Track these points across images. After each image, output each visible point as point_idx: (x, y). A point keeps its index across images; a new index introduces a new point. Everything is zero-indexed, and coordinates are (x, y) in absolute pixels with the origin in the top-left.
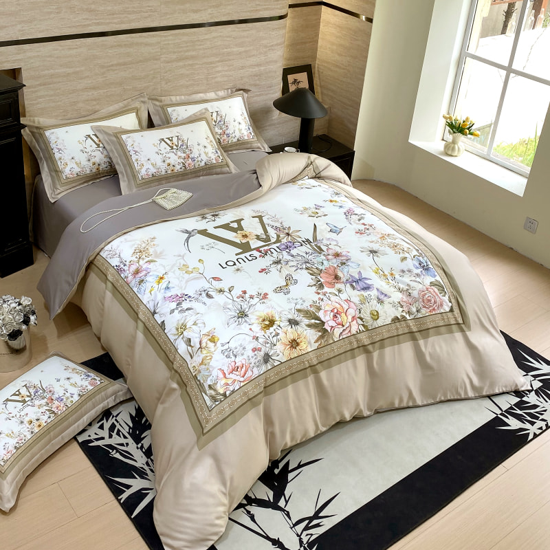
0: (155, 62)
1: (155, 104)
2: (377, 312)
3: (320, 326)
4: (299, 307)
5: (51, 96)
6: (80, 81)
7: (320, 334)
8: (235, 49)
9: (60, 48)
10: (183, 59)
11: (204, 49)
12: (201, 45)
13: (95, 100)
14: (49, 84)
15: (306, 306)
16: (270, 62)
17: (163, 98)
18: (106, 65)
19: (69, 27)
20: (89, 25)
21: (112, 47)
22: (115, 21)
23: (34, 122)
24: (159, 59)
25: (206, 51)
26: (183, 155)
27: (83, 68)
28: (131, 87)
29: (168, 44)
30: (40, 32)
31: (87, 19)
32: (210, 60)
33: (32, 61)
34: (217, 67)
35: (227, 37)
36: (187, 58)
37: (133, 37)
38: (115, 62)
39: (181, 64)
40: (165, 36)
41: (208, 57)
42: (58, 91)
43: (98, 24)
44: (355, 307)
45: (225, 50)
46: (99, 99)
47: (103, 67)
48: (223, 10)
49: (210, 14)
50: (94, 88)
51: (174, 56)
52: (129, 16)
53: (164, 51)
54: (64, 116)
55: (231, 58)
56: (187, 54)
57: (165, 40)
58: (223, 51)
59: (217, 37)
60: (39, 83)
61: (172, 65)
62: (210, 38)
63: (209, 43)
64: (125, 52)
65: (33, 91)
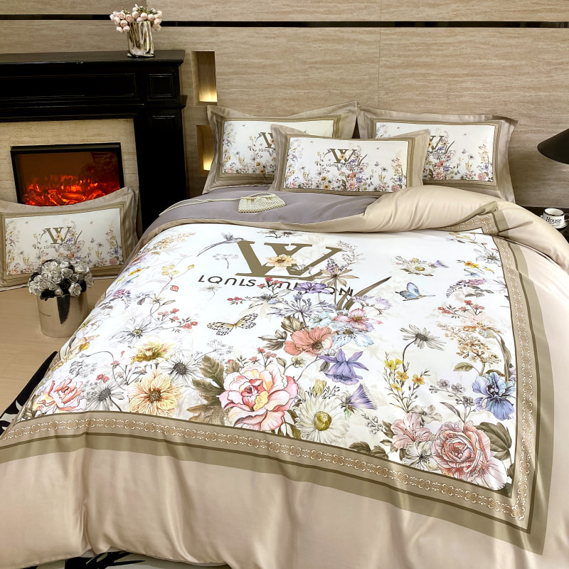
0: (372, 65)
1: (367, 117)
2: (330, 419)
3: (213, 392)
4: (214, 356)
5: (244, 87)
6: (277, 75)
7: (205, 402)
8: (495, 62)
9: (256, 35)
10: (414, 66)
11: (444, 56)
12: (439, 50)
13: (294, 100)
14: (244, 74)
15: (222, 359)
16: (557, 86)
17: (378, 111)
18: (308, 61)
19: (268, 13)
20: (289, 13)
21: (316, 41)
22: (321, 10)
23: (224, 112)
24: (378, 62)
25: (446, 59)
26: (348, 172)
27: (281, 62)
28: (339, 92)
29: (392, 44)
30: (235, 15)
31: (288, 5)
32: (452, 71)
33: (225, 46)
34: (462, 82)
35: (482, 43)
36: (418, 66)
37: (343, 32)
38: (319, 59)
39: (409, 71)
40: (387, 34)
41: (449, 67)
42: (253, 83)
43: (300, 12)
44: (294, 394)
45: (478, 61)
46: (298, 100)
47: (304, 63)
48: (476, 7)
49: (454, 11)
50: (293, 86)
51: (399, 61)
52: (339, 5)
54: (258, 111)
55: (487, 72)
56: (417, 59)
57: (386, 39)
58: (474, 61)
59: (466, 42)
60: (231, 71)
61: (395, 72)
62: (454, 43)
63: (451, 48)
64: (332, 48)
65: (224, 79)
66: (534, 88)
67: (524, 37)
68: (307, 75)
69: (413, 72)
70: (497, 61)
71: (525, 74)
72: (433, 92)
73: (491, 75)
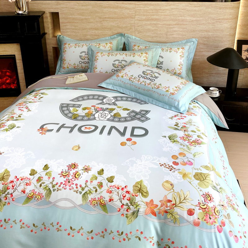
0: (131, 19)
6: (88, 24)
10: (150, 20)
11: (165, 15)
12: (162, 13)
13: (96, 35)
14: (73, 23)
18: (102, 17)
21: (105, 7)
24: (134, 18)
27: (90, 17)
29: (140, 9)
32: (168, 23)
33: (63, 9)
34: (173, 28)
35: (183, 9)
36: (152, 20)
37: (118, 3)
38: (107, 16)
39: (148, 22)
40: (138, 5)
41: (167, 20)
42: (77, 27)
45: (180, 18)
46: (98, 36)
47: (100, 18)
50: (96, 29)
51: (144, 18)
53: (137, 13)
55: (185, 23)
56: (152, 17)
57: (138, 7)
58: (179, 18)
59: (175, 9)
60: (67, 21)
61: (142, 23)
62: (170, 9)
63: (168, 12)
64: (113, 11)
65: (64, 25)
66: (206, 31)
67: (202, 6)
68: (102, 24)
69: (150, 23)
70: (189, 18)
71: (202, 24)
72: (160, 33)
73: (187, 25)
